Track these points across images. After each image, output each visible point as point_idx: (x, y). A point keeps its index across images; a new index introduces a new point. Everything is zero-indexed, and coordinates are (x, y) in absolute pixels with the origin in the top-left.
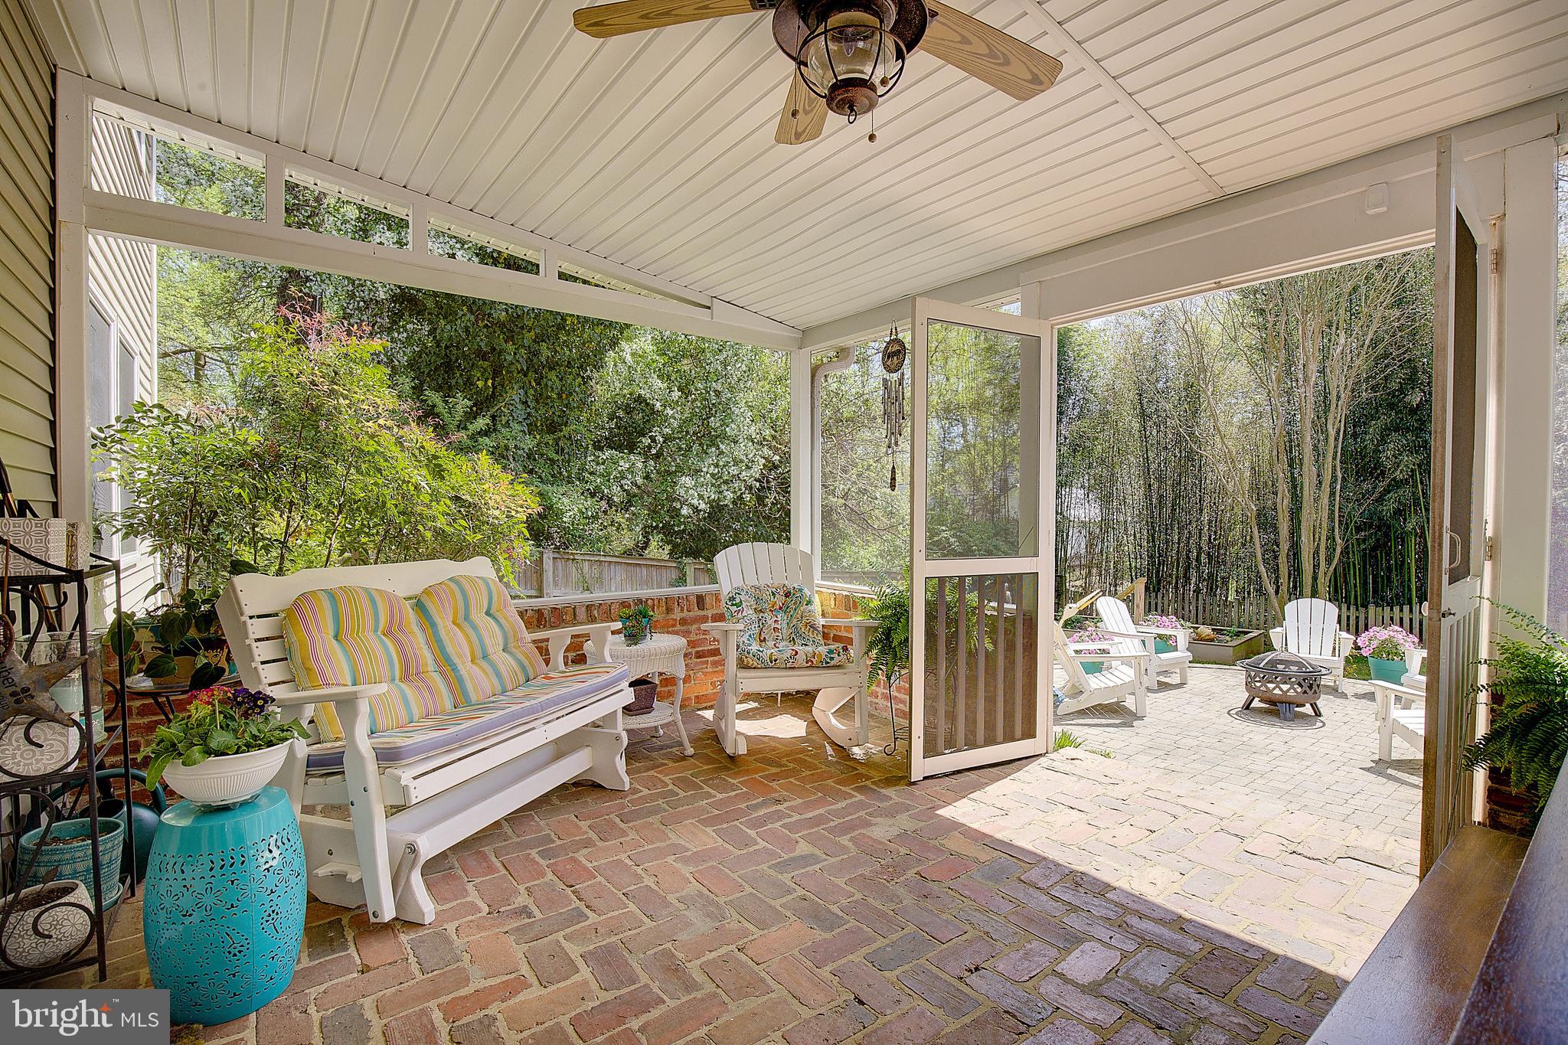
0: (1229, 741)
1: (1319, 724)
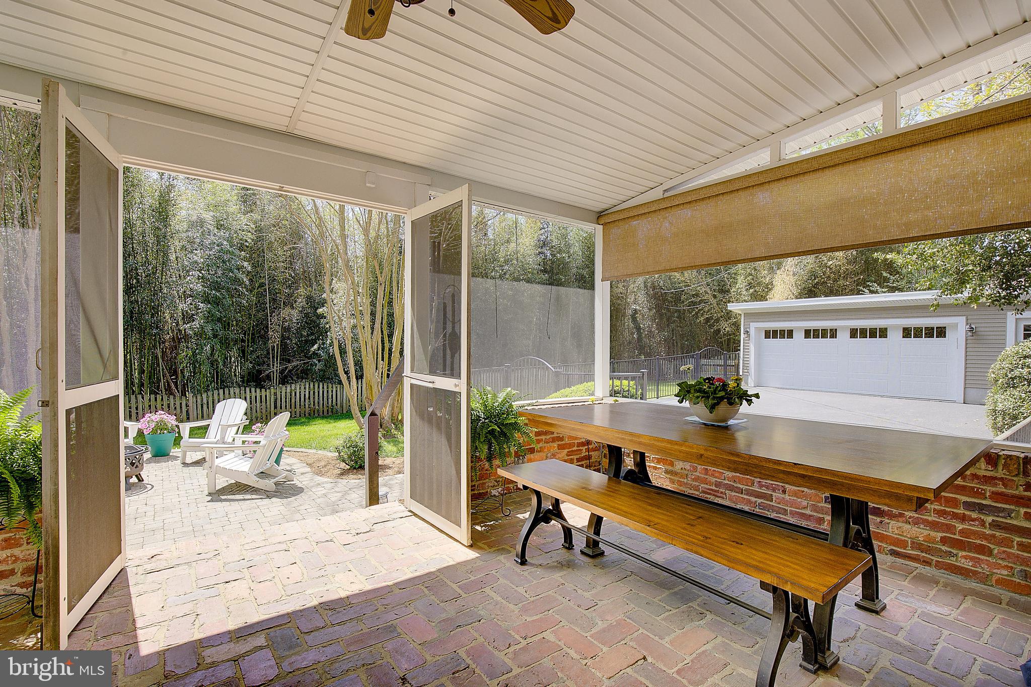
1: (149, 487)
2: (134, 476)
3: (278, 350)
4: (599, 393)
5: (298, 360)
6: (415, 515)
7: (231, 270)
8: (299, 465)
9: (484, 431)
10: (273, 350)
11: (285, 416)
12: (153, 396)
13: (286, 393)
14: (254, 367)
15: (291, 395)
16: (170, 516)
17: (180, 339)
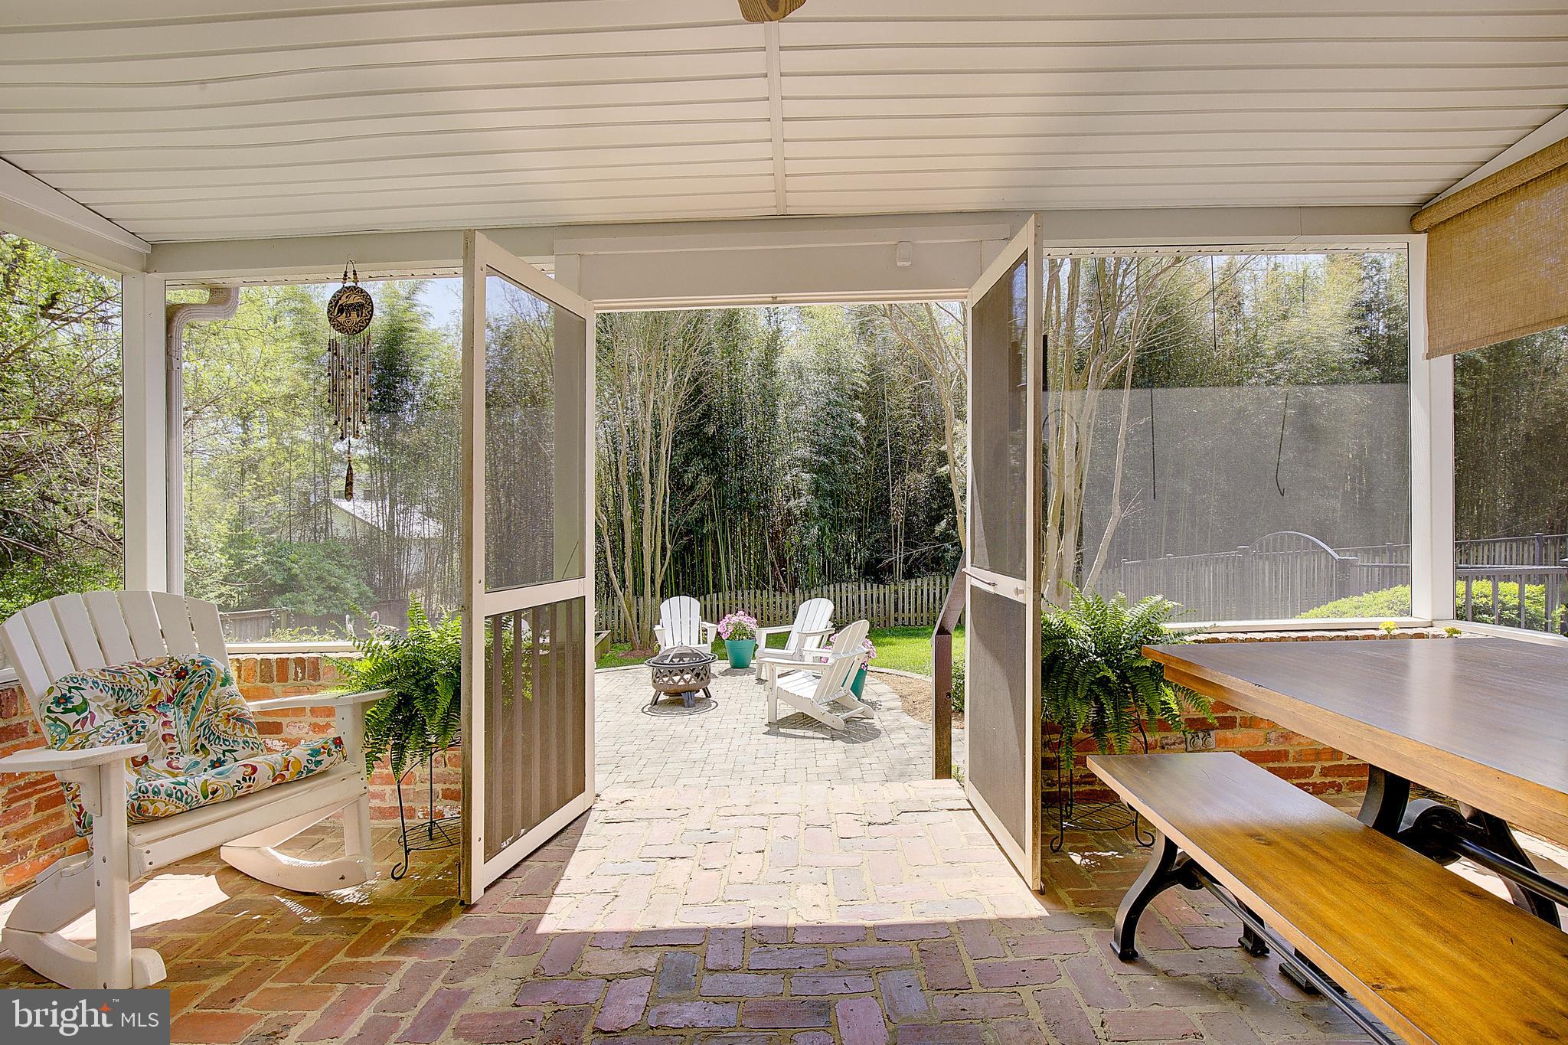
0: (660, 738)
1: (714, 704)
2: (701, 690)
3: (901, 532)
4: (1422, 612)
5: (926, 544)
6: (974, 809)
7: (842, 428)
8: (889, 696)
9: (1089, 678)
10: (896, 531)
11: (863, 626)
12: (759, 592)
13: (910, 590)
14: (871, 555)
15: (916, 594)
16: (718, 746)
17: (789, 519)
